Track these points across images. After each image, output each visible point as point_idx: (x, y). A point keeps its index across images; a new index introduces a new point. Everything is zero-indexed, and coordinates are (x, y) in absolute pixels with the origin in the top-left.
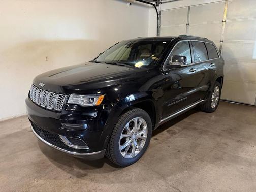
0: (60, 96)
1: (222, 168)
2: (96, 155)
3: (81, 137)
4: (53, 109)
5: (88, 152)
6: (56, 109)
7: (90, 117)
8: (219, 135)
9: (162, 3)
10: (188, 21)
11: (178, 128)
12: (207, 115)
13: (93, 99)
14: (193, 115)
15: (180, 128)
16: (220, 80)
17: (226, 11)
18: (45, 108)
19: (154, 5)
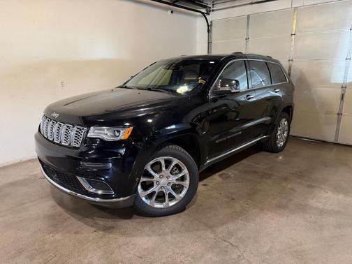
0: (78, 128)
1: (285, 217)
2: (123, 201)
3: (105, 179)
4: (70, 144)
5: (113, 198)
6: (73, 144)
7: (117, 154)
8: (286, 179)
9: (213, 11)
10: (247, 34)
11: (233, 171)
12: (273, 156)
13: (119, 132)
14: (254, 155)
15: (236, 172)
16: (288, 111)
17: (295, 23)
18: (60, 145)
19: (203, 13)
